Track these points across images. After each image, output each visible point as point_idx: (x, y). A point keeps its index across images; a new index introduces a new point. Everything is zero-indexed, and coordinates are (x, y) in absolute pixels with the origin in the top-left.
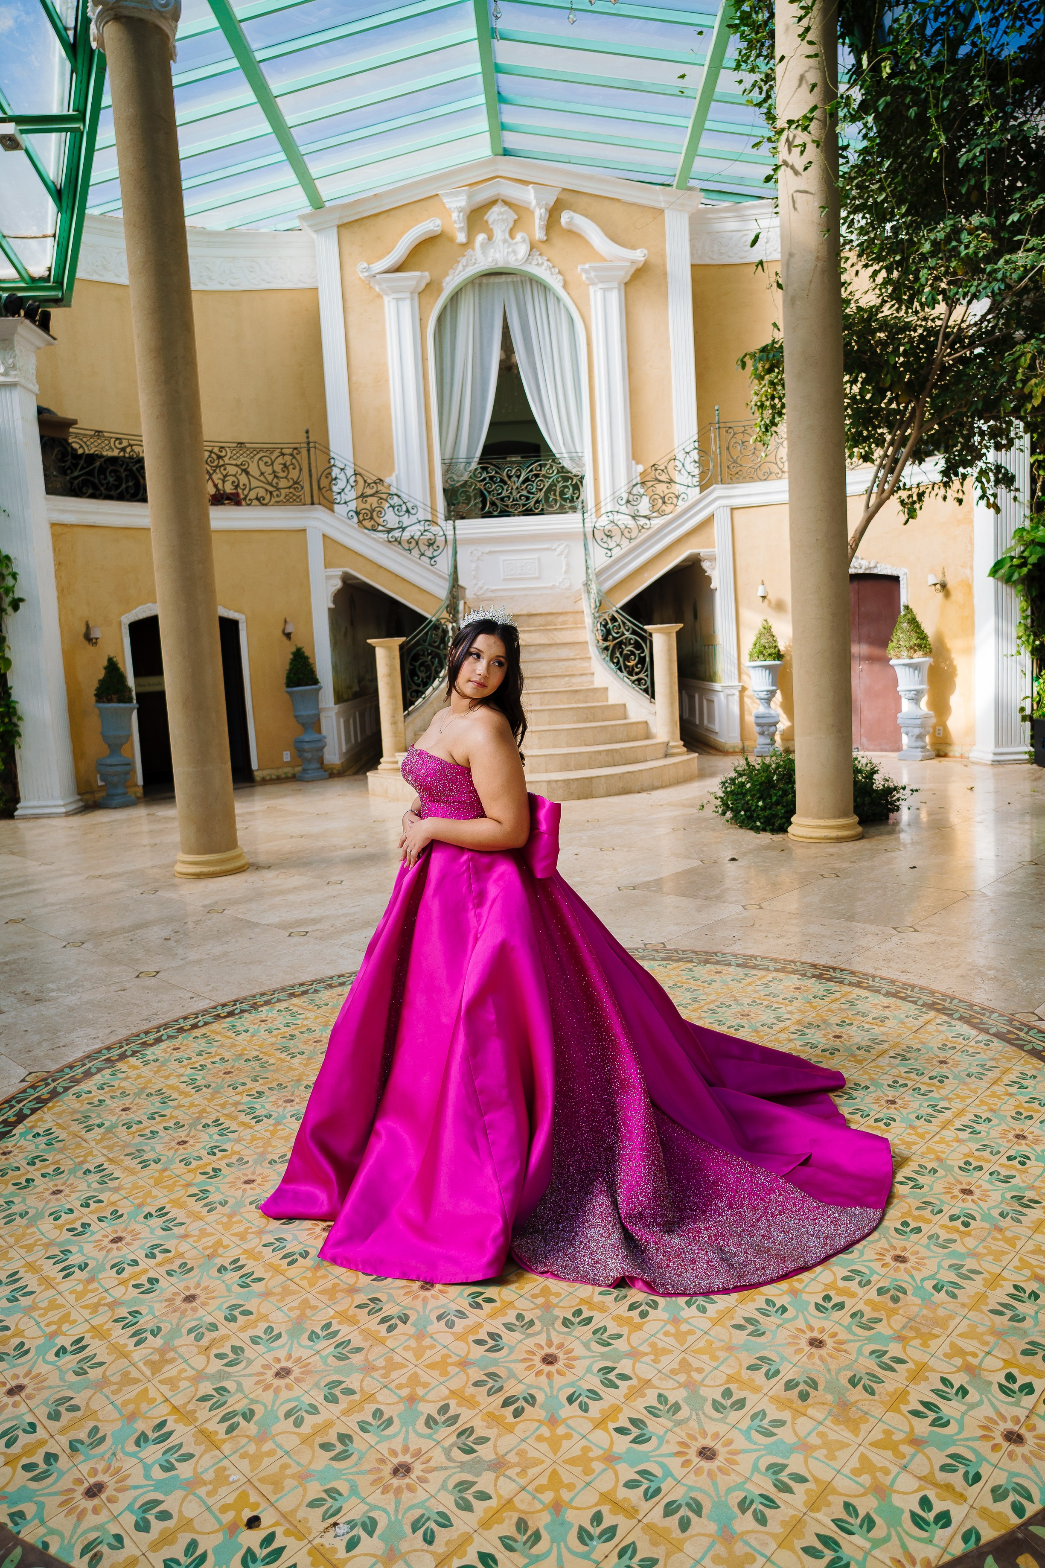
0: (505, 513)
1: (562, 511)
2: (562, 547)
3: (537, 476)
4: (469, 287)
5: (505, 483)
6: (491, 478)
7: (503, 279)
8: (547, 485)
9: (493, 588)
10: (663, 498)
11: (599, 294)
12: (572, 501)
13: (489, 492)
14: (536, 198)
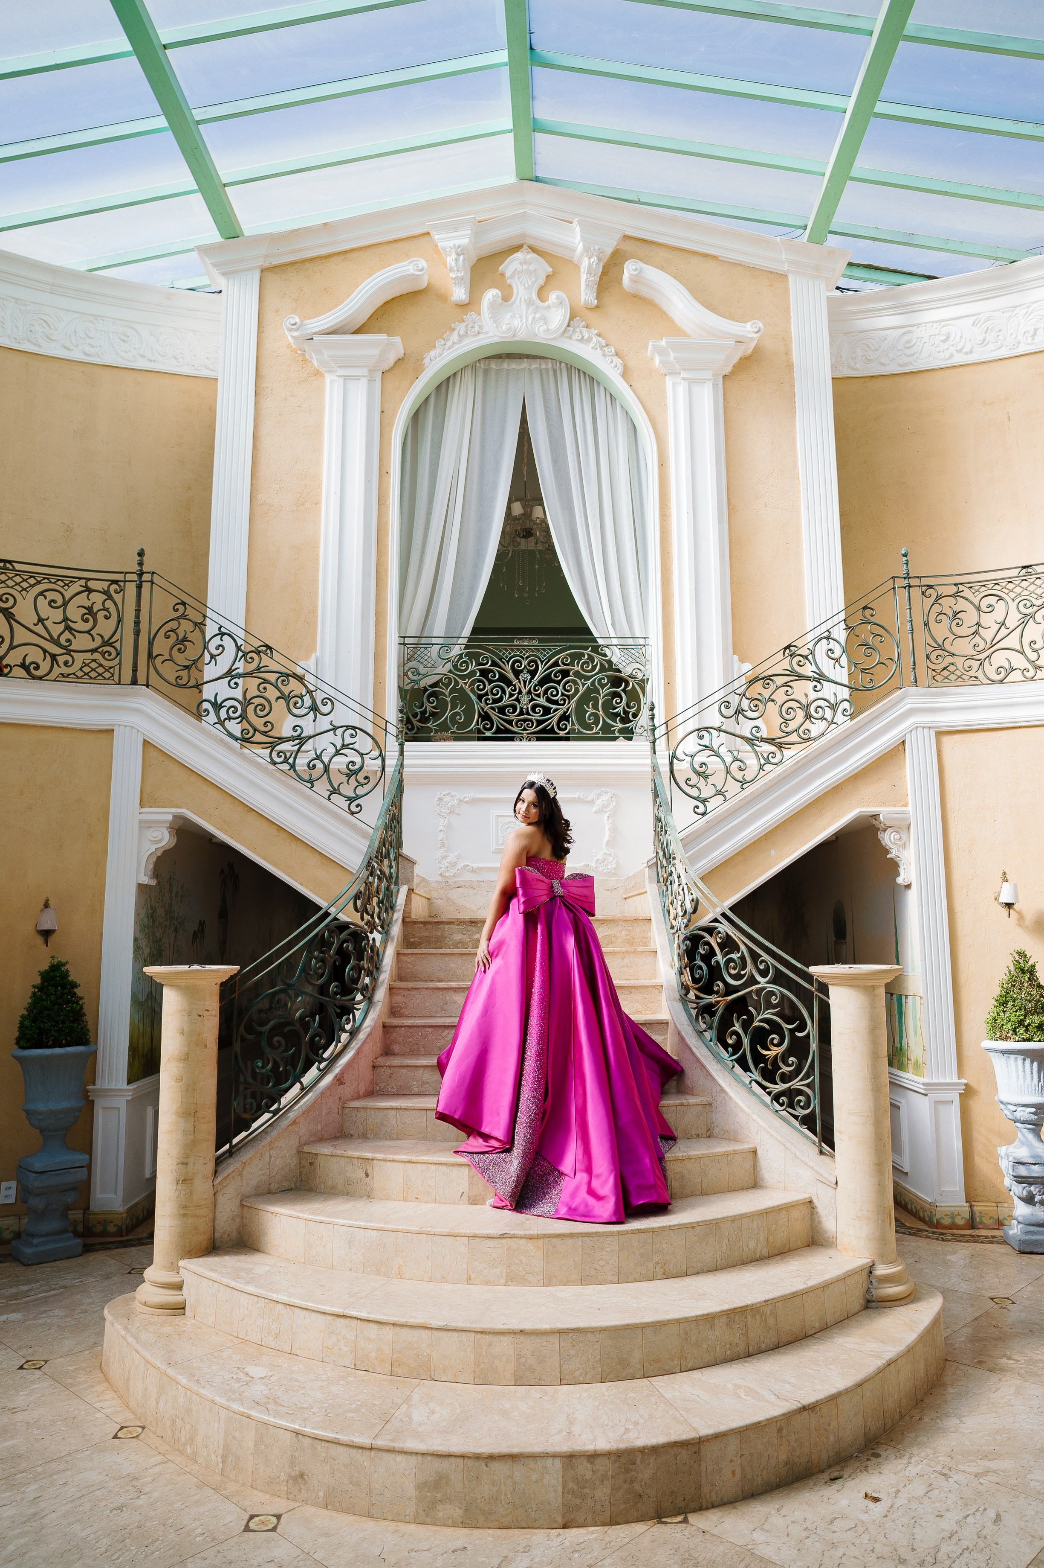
0: (504, 735)
1: (607, 735)
2: (605, 797)
3: (565, 673)
4: (468, 373)
5: (509, 683)
6: (484, 673)
7: (525, 364)
8: (582, 690)
9: (475, 866)
10: (806, 708)
11: (682, 388)
12: (626, 720)
13: (480, 697)
14: (583, 239)
